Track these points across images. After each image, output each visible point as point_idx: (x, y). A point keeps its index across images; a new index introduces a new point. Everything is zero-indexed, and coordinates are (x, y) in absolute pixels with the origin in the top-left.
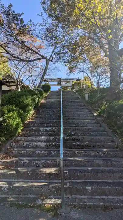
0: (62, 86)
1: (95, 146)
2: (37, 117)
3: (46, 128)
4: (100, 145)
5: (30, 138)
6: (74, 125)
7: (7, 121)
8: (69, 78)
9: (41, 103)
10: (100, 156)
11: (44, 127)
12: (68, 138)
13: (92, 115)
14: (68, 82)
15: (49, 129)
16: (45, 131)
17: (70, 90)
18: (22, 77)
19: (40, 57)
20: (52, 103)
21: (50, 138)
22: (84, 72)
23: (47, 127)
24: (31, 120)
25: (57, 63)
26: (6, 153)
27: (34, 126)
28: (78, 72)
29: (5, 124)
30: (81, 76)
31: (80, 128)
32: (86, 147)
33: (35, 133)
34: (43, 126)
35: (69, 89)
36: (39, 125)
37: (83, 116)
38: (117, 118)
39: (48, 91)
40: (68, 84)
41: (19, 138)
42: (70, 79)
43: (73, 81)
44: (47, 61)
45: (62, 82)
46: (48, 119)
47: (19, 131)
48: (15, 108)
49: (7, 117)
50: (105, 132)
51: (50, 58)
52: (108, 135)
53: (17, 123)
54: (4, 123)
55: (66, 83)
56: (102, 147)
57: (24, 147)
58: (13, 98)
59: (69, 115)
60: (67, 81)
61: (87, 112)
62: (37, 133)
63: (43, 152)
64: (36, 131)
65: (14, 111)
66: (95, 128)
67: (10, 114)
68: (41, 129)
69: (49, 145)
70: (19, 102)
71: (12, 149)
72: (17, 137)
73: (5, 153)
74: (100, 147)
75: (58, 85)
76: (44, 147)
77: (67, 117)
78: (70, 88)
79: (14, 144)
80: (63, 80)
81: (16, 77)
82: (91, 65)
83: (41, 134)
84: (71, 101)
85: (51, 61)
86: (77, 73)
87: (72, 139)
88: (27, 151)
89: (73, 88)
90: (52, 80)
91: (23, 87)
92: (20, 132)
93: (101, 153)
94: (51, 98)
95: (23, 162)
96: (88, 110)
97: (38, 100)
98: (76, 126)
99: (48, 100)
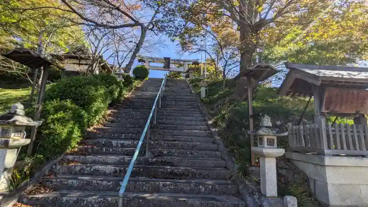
0: (171, 71)
1: (196, 175)
2: (112, 122)
3: (122, 142)
4: (203, 174)
5: (90, 158)
6: (172, 139)
7: (52, 126)
8: (182, 58)
9: (125, 98)
10: (199, 192)
11: (121, 139)
12: (155, 159)
13: (204, 123)
14: (181, 65)
15: (126, 142)
16: (120, 146)
17: (184, 78)
18: (102, 52)
19: (133, 22)
20: (145, 99)
21: (124, 159)
22: (206, 51)
23: (125, 139)
24: (101, 126)
25: (161, 34)
26: (40, 183)
27: (103, 137)
28: (195, 50)
29: (47, 132)
30: (202, 57)
31: (180, 143)
32: (181, 176)
33: (102, 149)
34: (119, 138)
35: (183, 76)
36: (113, 135)
37: (189, 123)
38: (241, 130)
39: (144, 78)
40: (181, 69)
41: (71, 157)
42: (185, 61)
43: (188, 64)
44: (144, 30)
45: (171, 65)
46: (130, 126)
47: (74, 144)
48: (71, 104)
49: (52, 119)
50: (217, 153)
51: (148, 25)
52: (222, 158)
53: (70, 131)
54: (45, 129)
55: (178, 67)
56: (206, 176)
57: (76, 173)
58: (71, 87)
59: (168, 121)
60: (179, 63)
61: (199, 117)
62: (104, 149)
63: (105, 183)
64: (104, 145)
65: (68, 110)
66: (204, 145)
67: (59, 115)
68: (114, 142)
69: (118, 171)
70: (82, 95)
71: (53, 176)
72: (68, 154)
73: (38, 181)
74: (203, 177)
75: (164, 69)
76: (110, 174)
77: (164, 124)
78: (185, 75)
79: (59, 167)
80: (173, 62)
81: (91, 50)
82: (216, 42)
83: (111, 150)
84: (178, 97)
85: (151, 29)
86: (195, 52)
87: (162, 162)
88: (79, 179)
89: (187, 76)
90: (153, 60)
91: (104, 67)
92: (74, 147)
93: (201, 187)
94: (146, 90)
95: (65, 199)
96: (201, 114)
97: (120, 92)
98: (175, 141)
99: (139, 94)
